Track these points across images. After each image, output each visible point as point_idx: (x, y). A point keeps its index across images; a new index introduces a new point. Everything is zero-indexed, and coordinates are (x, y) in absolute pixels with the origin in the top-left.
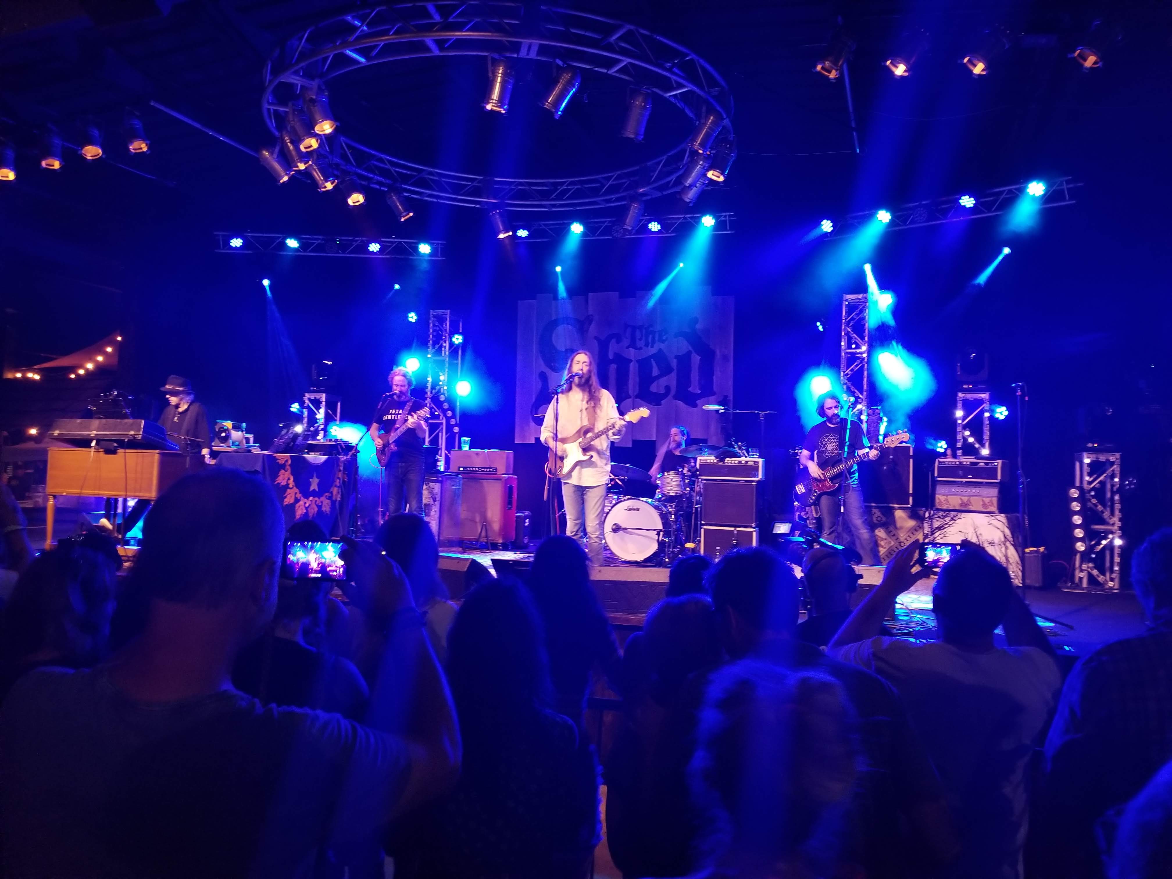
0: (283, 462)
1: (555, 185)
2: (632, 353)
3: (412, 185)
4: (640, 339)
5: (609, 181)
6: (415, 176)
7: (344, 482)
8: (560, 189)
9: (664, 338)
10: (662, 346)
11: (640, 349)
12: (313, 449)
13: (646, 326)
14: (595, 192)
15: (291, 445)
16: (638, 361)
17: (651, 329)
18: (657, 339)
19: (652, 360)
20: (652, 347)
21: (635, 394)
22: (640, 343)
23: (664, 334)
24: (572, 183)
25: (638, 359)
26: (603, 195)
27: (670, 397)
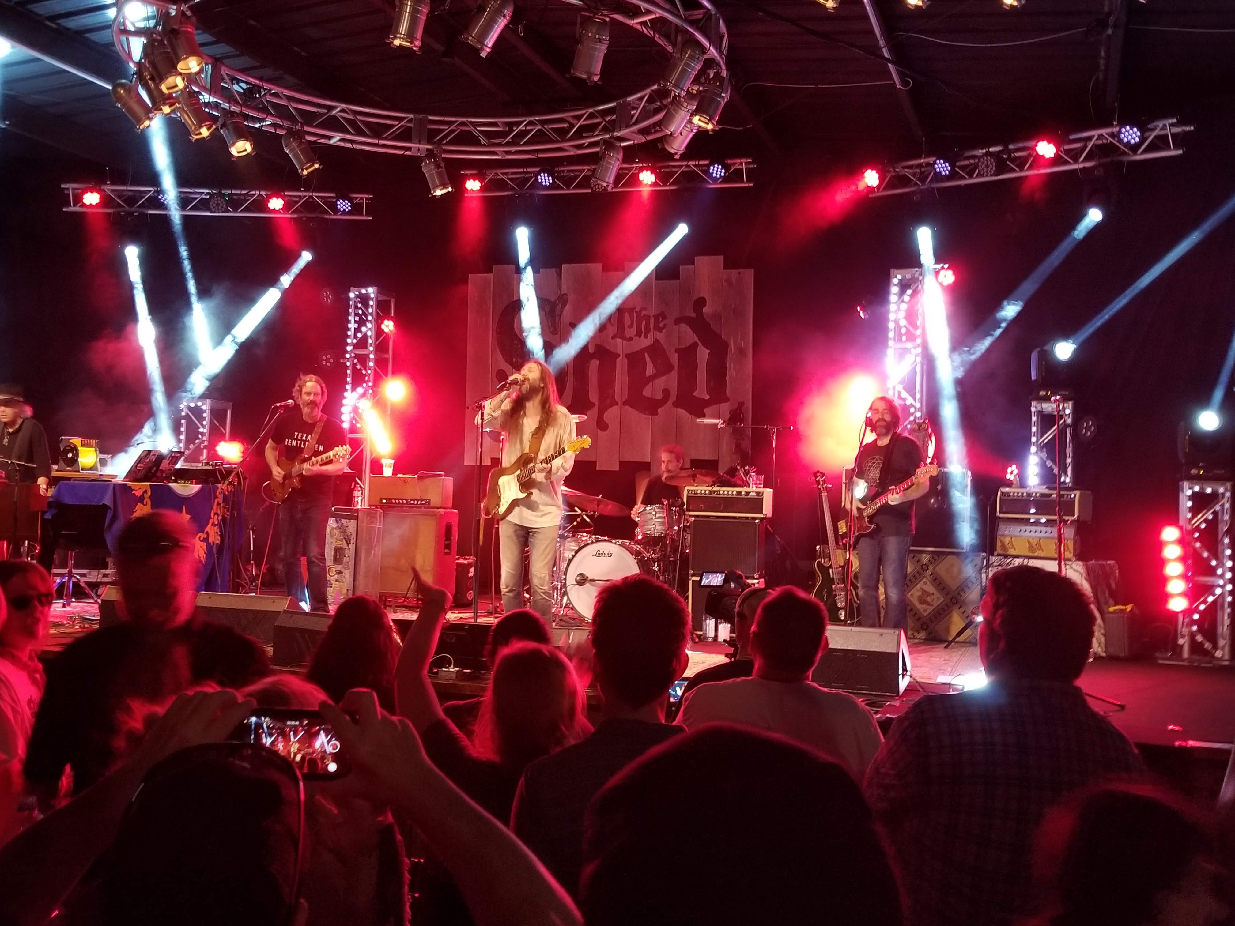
0: (141, 493)
1: (510, 125)
2: (619, 346)
3: (318, 126)
4: (631, 326)
5: (579, 120)
6: (324, 114)
7: (224, 519)
8: (516, 130)
9: (661, 325)
10: (660, 336)
11: (631, 339)
12: (182, 475)
13: (638, 309)
14: (562, 133)
15: (153, 472)
16: (627, 356)
17: (644, 313)
18: (652, 327)
19: (646, 354)
20: (646, 337)
21: (623, 400)
22: (631, 332)
23: (661, 319)
24: (531, 123)
25: (628, 352)
26: (572, 139)
27: (669, 403)
